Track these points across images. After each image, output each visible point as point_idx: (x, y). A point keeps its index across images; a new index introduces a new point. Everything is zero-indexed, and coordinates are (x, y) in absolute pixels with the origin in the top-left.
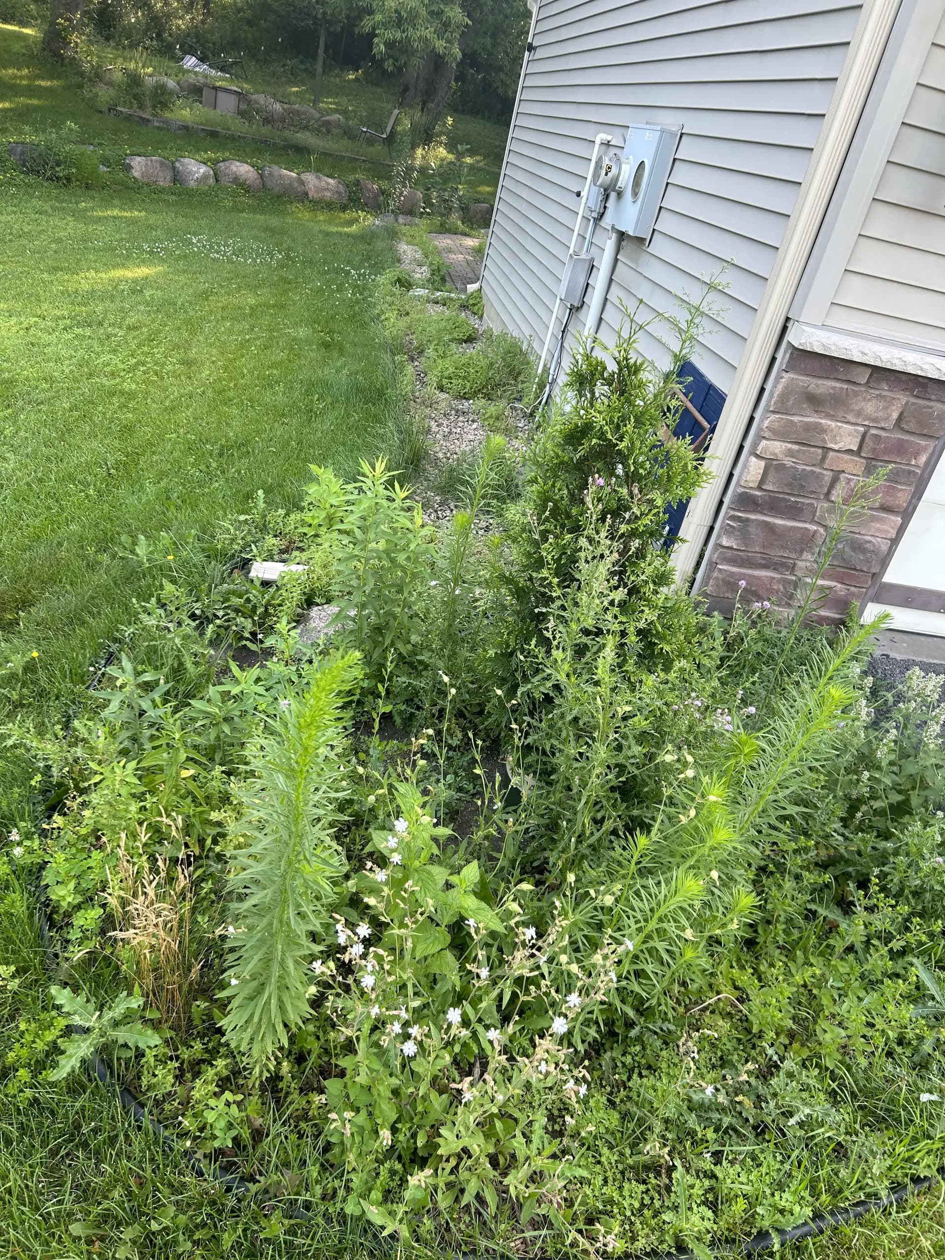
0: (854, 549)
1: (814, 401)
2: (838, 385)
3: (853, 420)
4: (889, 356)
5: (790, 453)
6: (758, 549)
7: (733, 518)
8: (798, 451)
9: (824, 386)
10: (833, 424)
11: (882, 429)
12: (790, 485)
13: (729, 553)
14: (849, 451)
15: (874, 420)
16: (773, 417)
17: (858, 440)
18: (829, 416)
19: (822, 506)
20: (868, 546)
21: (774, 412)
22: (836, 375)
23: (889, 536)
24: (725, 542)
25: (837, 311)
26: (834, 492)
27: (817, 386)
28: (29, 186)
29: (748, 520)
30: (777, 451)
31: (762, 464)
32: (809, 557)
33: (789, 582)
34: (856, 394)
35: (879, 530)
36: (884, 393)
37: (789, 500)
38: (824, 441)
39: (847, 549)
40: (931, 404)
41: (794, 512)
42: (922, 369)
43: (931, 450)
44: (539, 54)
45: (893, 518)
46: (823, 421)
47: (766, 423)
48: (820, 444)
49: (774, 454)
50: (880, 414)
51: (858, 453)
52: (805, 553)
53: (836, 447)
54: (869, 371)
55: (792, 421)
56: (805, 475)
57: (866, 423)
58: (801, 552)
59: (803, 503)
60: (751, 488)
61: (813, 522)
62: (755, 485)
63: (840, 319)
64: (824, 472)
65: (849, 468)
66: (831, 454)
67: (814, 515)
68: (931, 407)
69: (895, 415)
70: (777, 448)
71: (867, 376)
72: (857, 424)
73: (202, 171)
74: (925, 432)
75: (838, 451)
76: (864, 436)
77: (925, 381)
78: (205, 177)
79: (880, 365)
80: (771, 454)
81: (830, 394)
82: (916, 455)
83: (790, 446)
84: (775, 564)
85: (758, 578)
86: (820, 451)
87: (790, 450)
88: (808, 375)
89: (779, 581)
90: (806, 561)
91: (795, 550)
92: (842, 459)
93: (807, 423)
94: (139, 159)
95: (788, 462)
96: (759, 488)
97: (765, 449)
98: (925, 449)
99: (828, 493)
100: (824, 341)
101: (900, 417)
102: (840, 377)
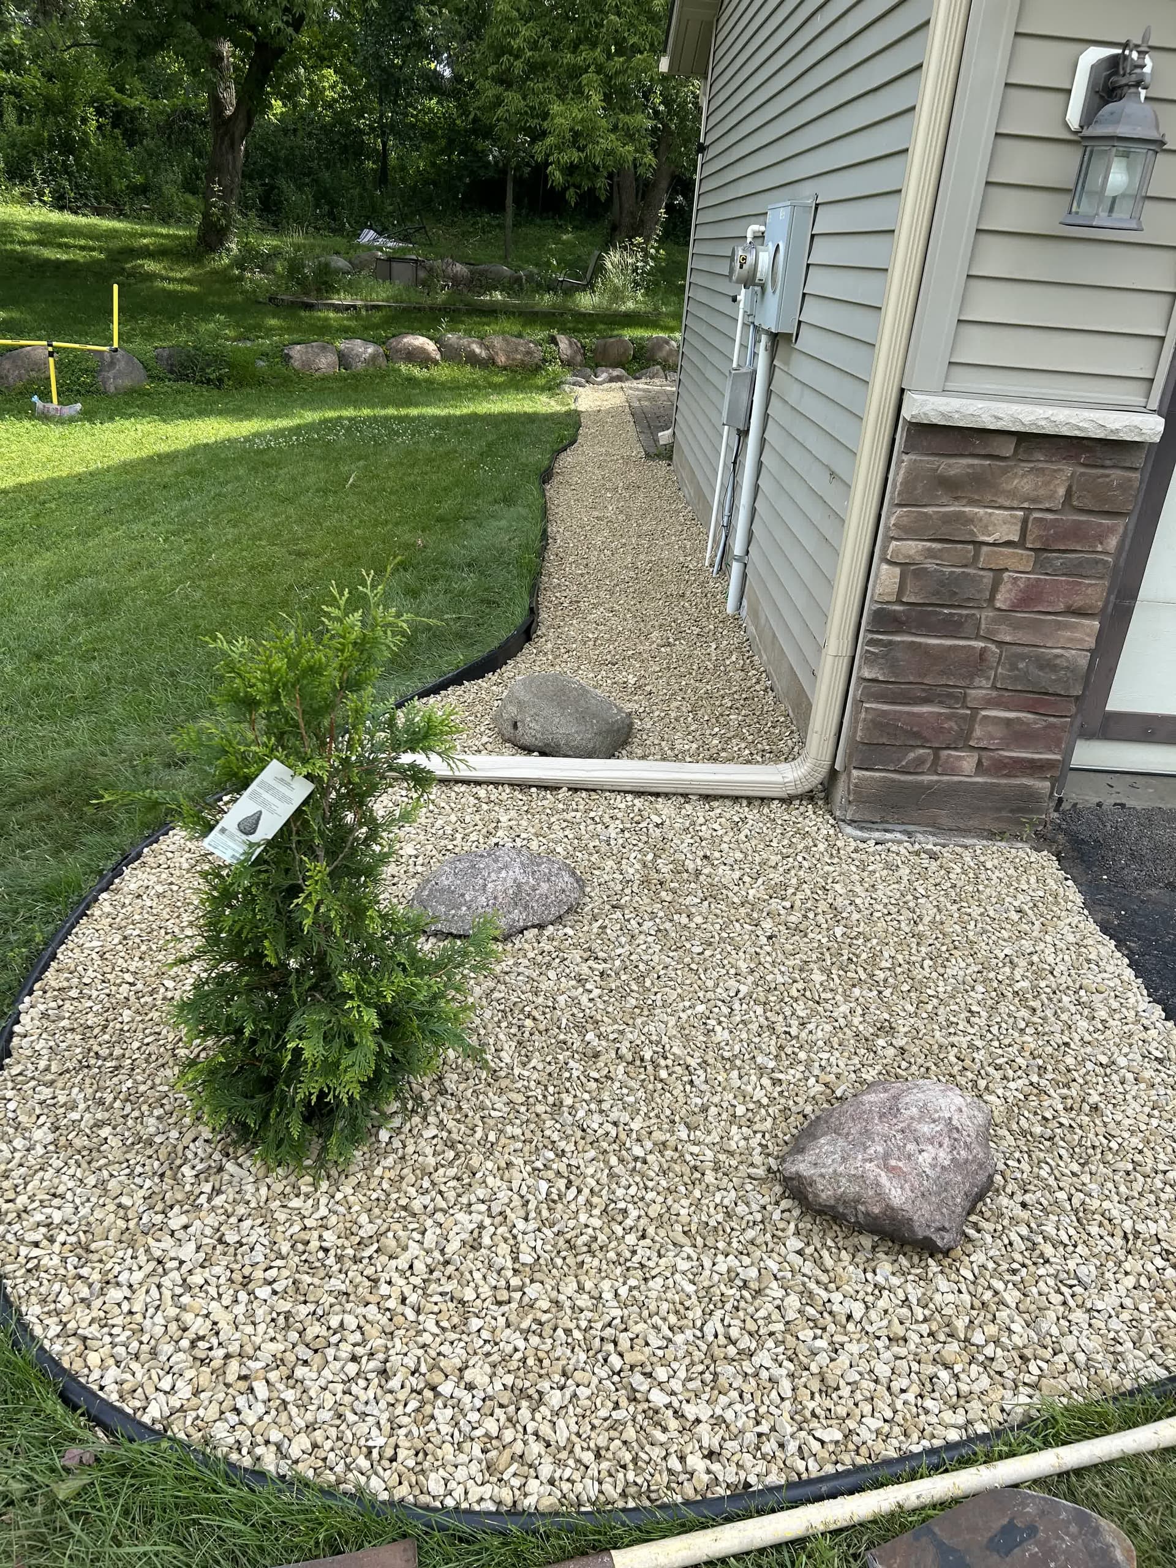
0: (1041, 668)
1: (950, 486)
2: (976, 461)
3: (1007, 504)
4: (1033, 418)
5: (931, 554)
6: (911, 679)
7: (871, 642)
8: (940, 550)
9: (958, 466)
10: (981, 511)
11: (1048, 510)
12: (937, 593)
13: (875, 688)
14: (1009, 544)
15: (1034, 501)
16: (899, 511)
17: (1018, 528)
18: (972, 502)
19: (986, 615)
20: (1058, 661)
21: (900, 505)
22: (971, 450)
23: (1086, 646)
24: (867, 674)
25: (957, 371)
26: (998, 597)
27: (950, 466)
28: (178, 392)
29: (890, 643)
30: (912, 552)
31: (897, 570)
32: (984, 683)
33: (964, 717)
34: (1005, 471)
35: (1071, 640)
36: (1041, 465)
37: (940, 613)
38: (972, 533)
39: (1031, 669)
40: (1107, 472)
41: (952, 628)
42: (1079, 429)
43: (1121, 530)
44: (711, 153)
45: (1086, 622)
46: (967, 509)
47: (893, 521)
48: (968, 538)
49: (909, 557)
50: (1042, 492)
51: (1021, 544)
52: (977, 679)
53: (990, 540)
54: (1014, 440)
55: (925, 514)
56: (955, 579)
57: (1026, 505)
58: (972, 679)
59: (960, 615)
60: (888, 602)
61: (978, 637)
62: (893, 598)
63: (963, 379)
64: (982, 573)
65: (1010, 563)
66: (985, 549)
67: (978, 629)
68: (1108, 476)
69: (1061, 491)
70: (912, 548)
71: (1013, 446)
72: (1013, 509)
73: (370, 350)
74: (1106, 508)
75: (994, 544)
76: (1025, 521)
77: (1090, 444)
78: (374, 357)
79: (1023, 429)
80: (906, 557)
81: (968, 474)
82: (1101, 538)
83: (928, 544)
84: (940, 695)
85: (920, 715)
86: (970, 547)
87: (929, 549)
88: (933, 454)
89: (949, 717)
90: (981, 689)
91: (964, 678)
92: (1002, 554)
93: (945, 514)
94: (298, 347)
95: (930, 565)
96: (899, 601)
97: (896, 552)
98: (1111, 530)
99: (992, 599)
100: (941, 409)
101: (1069, 493)
102: (977, 451)
